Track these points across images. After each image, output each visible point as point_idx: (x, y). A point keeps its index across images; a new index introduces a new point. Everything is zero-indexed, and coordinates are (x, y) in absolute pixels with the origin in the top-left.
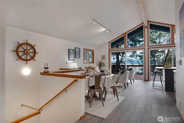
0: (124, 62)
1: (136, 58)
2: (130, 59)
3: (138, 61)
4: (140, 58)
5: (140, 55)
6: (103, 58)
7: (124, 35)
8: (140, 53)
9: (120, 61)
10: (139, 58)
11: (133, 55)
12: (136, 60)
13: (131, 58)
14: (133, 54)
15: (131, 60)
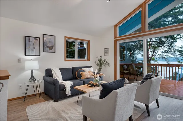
0: (155, 59)
1: (173, 54)
2: (163, 55)
3: (177, 58)
4: (180, 54)
5: (180, 49)
6: (107, 53)
7: (140, 9)
8: (180, 48)
9: (150, 58)
10: (178, 53)
11: (168, 50)
12: (173, 56)
13: (166, 54)
14: (170, 49)
15: (165, 56)
